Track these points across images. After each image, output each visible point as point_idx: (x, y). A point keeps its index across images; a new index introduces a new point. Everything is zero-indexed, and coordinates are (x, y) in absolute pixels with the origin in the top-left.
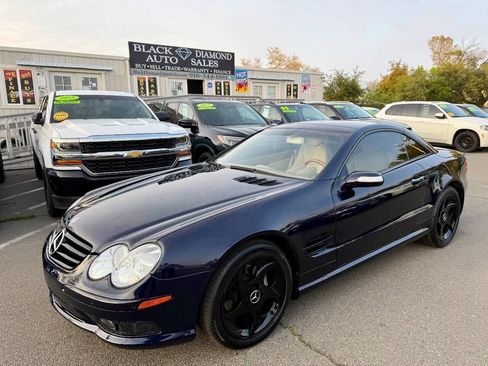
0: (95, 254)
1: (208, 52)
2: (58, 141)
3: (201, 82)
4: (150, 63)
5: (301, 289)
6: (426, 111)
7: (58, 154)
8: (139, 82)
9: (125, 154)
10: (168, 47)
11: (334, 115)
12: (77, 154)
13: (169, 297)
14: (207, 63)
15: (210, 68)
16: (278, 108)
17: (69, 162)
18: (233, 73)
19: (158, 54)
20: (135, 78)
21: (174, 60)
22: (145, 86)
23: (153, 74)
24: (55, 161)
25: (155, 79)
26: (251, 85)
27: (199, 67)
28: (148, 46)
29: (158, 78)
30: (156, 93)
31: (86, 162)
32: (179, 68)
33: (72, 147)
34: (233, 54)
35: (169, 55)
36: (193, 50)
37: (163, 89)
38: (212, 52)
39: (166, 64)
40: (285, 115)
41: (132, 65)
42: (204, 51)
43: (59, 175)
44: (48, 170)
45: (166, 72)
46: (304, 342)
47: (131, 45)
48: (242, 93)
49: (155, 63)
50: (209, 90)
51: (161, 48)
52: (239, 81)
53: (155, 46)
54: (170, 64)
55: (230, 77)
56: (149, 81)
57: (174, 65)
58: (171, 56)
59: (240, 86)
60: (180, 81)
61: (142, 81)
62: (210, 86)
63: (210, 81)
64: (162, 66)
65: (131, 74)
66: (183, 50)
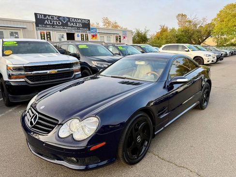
0: (60, 124)
2: (11, 66)
3: (73, 34)
4: (46, 24)
5: (155, 133)
6: (180, 48)
7: (11, 73)
8: (41, 34)
9: (48, 72)
10: (56, 16)
11: (142, 50)
12: (23, 73)
13: (104, 143)
14: (76, 25)
15: (78, 27)
16: (117, 47)
17: (18, 77)
18: (89, 30)
19: (50, 20)
20: (39, 32)
21: (59, 23)
22: (44, 36)
23: (48, 30)
24: (10, 76)
25: (50, 33)
26: (98, 35)
27: (72, 27)
28: (45, 16)
29: (51, 32)
30: (50, 40)
31: (28, 77)
32: (62, 27)
33: (19, 69)
34: (89, 20)
36: (69, 18)
37: (54, 38)
38: (79, 19)
39: (55, 25)
40: (120, 51)
41: (37, 26)
42: (75, 19)
43: (12, 84)
44: (6, 82)
45: (55, 29)
46: (160, 158)
47: (36, 14)
48: (94, 40)
49: (49, 25)
50: (77, 38)
51: (52, 17)
52: (92, 34)
53: (49, 16)
54: (57, 25)
55: (88, 32)
56: (47, 34)
57: (59, 26)
58: (57, 21)
59: (93, 36)
60: (63, 34)
61: (43, 34)
62: (78, 36)
63: (78, 34)
64: (53, 26)
65: (37, 30)
66: (64, 18)
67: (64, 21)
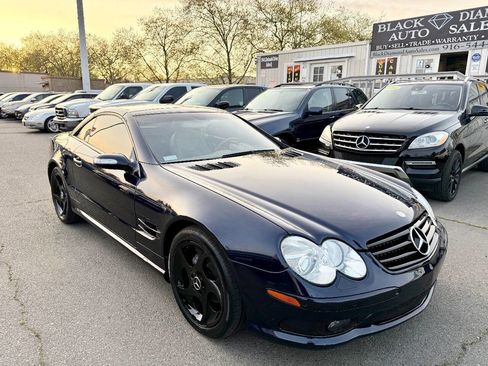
1: (483, 9)
3: (464, 56)
4: (393, 42)
8: (378, 65)
10: (419, 18)
14: (478, 25)
19: (404, 30)
20: (374, 62)
21: (424, 33)
22: (383, 69)
23: (394, 53)
25: (395, 59)
27: (462, 34)
28: (394, 24)
29: (399, 57)
30: (394, 72)
32: (428, 42)
35: (419, 28)
36: (456, 14)
39: (413, 40)
41: (373, 48)
42: (476, 10)
45: (409, 49)
47: (376, 26)
49: (399, 41)
51: (409, 22)
53: (402, 22)
54: (418, 39)
56: (388, 63)
57: (421, 39)
60: (430, 57)
61: (381, 64)
62: (477, 57)
63: (476, 52)
64: (406, 43)
65: (370, 58)
66: (441, 16)
67: (439, 24)
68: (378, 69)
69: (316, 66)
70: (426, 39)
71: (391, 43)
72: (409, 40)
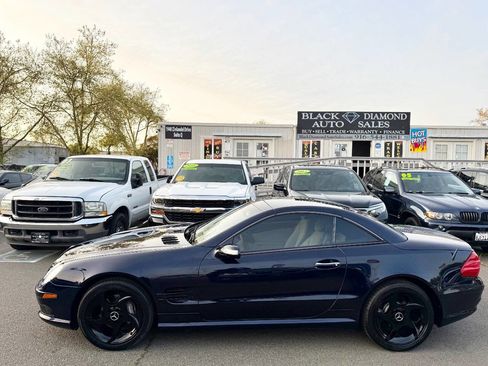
1: (378, 113)
3: (368, 144)
4: (316, 128)
8: (303, 145)
10: (335, 113)
14: (376, 124)
15: (383, 130)
18: (407, 133)
19: (324, 120)
20: (300, 142)
21: (340, 124)
22: (308, 149)
23: (318, 137)
25: (319, 142)
26: (430, 144)
27: (367, 129)
28: (315, 114)
29: (322, 141)
30: (319, 154)
32: (344, 131)
34: (409, 114)
35: (335, 120)
36: (362, 114)
38: (383, 114)
39: (332, 129)
41: (299, 132)
42: (374, 113)
45: (330, 135)
47: (300, 114)
48: (417, 154)
49: (320, 128)
51: (328, 115)
52: (415, 141)
53: (322, 113)
54: (335, 128)
55: (403, 137)
56: (313, 144)
57: (339, 129)
58: (337, 120)
59: (416, 145)
60: (345, 143)
61: (306, 145)
62: (378, 146)
63: (378, 142)
64: (327, 130)
65: (297, 139)
66: (351, 114)
67: (351, 119)
68: (304, 149)
69: (240, 141)
70: (342, 129)
71: (314, 129)
72: (328, 128)
